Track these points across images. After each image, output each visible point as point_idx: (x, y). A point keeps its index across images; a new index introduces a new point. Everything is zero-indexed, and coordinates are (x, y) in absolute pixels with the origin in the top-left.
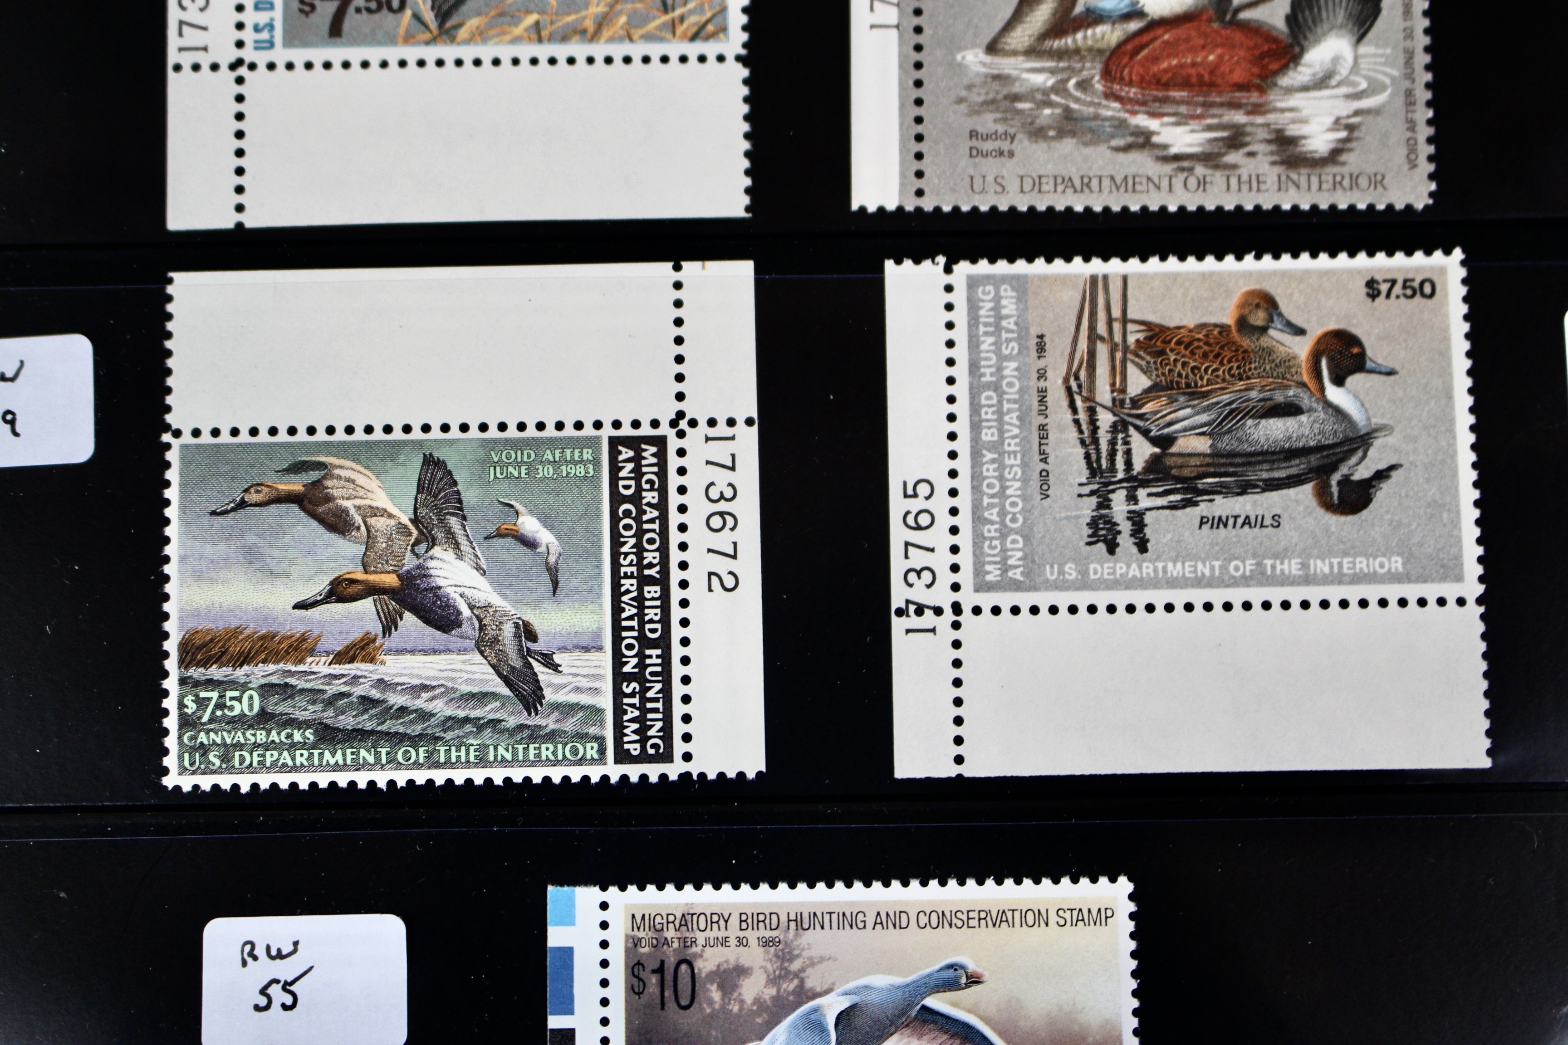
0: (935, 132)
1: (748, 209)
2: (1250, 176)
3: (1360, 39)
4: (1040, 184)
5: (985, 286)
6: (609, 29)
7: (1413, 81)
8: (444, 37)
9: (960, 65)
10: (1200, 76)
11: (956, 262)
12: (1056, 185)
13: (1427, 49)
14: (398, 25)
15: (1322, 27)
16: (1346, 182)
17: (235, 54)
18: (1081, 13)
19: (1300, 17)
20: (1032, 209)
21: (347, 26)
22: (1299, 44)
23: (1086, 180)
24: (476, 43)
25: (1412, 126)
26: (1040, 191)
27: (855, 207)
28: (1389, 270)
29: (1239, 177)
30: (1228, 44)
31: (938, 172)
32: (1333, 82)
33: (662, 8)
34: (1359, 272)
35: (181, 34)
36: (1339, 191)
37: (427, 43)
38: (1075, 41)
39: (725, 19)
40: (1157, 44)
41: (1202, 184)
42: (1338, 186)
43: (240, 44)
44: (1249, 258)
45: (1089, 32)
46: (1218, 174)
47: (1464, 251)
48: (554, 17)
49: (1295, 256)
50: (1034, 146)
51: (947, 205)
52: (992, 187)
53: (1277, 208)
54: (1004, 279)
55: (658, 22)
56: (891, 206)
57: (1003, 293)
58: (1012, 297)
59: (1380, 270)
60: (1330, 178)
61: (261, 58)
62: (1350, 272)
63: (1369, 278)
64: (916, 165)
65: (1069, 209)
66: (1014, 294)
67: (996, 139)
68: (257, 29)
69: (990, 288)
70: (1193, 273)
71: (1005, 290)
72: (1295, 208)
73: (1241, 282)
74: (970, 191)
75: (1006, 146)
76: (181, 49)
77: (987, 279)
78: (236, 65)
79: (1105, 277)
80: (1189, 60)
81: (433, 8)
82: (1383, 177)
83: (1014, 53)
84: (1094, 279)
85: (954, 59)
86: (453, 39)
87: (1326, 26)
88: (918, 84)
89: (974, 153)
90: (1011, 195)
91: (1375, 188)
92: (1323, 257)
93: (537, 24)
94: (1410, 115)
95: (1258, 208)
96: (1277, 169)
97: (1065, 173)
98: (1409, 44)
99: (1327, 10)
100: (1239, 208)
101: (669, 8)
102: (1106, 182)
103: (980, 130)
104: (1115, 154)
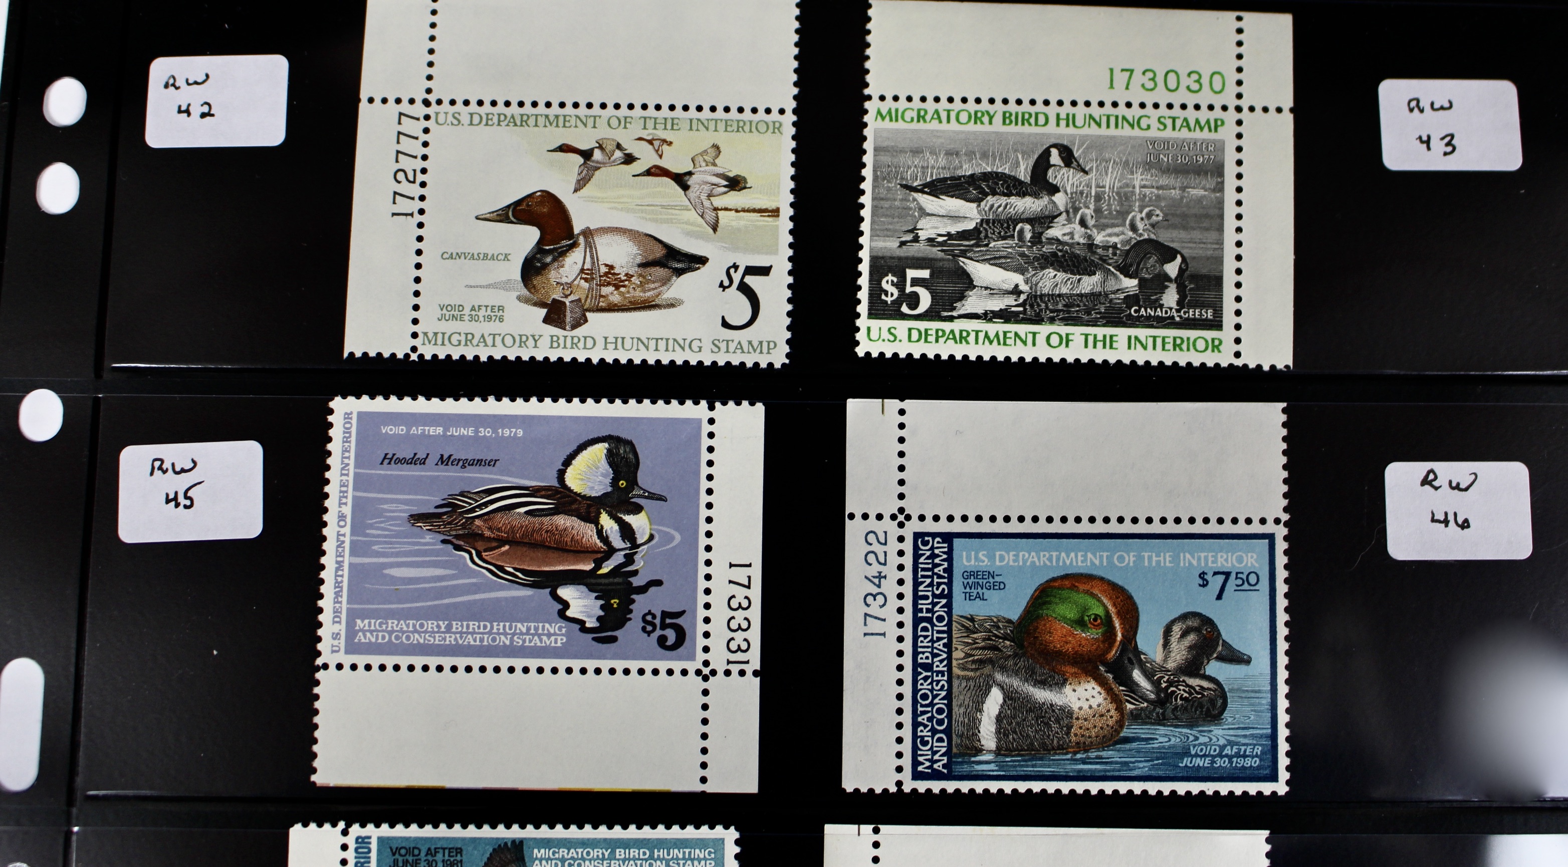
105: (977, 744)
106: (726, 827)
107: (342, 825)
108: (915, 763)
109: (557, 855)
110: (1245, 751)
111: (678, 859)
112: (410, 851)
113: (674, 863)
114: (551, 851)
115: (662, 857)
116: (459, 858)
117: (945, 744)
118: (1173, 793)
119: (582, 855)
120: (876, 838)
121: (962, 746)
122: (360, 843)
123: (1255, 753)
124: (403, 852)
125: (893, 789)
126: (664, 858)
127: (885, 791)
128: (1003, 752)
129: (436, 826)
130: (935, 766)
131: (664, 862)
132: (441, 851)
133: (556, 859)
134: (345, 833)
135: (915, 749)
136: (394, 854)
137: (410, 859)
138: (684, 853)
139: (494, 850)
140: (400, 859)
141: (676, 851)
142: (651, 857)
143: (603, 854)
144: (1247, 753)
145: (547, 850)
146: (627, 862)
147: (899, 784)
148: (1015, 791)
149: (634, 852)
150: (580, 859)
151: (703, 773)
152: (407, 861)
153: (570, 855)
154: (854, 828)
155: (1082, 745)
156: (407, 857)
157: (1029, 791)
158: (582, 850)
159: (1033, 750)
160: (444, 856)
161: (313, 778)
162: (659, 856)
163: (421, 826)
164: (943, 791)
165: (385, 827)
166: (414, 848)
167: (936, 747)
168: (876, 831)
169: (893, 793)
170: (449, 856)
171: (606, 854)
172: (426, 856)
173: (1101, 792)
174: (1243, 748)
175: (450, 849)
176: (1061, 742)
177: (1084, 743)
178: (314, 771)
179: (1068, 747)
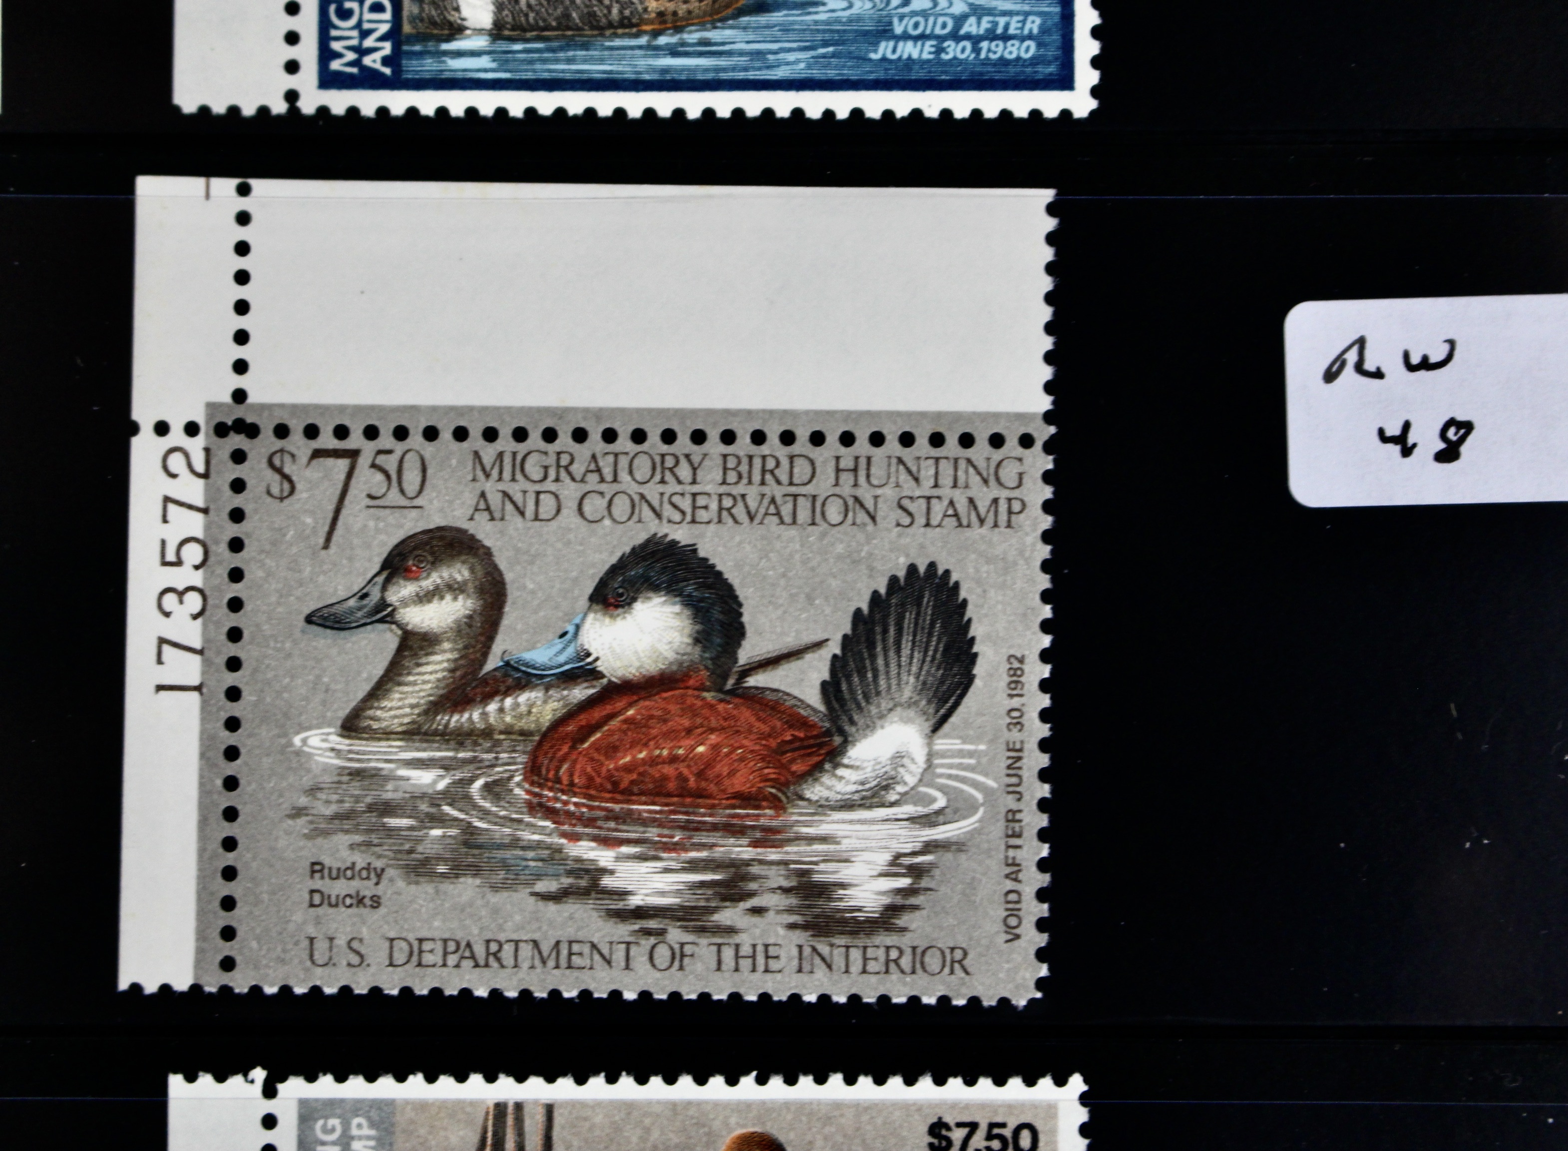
0: (254, 865)
2: (754, 946)
3: (936, 728)
4: (421, 952)
5: (326, 1118)
7: (1020, 797)
9: (298, 753)
10: (683, 779)
11: (283, 1080)
12: (445, 954)
13: (1044, 745)
15: (878, 706)
16: (906, 962)
18: (495, 670)
19: (844, 687)
20: (406, 991)
22: (841, 732)
23: (494, 947)
25: (1014, 871)
26: (420, 965)
27: (123, 984)
28: (967, 1106)
29: (737, 946)
30: (729, 728)
31: (258, 931)
32: (892, 797)
34: (918, 1107)
36: (895, 976)
38: (484, 715)
40: (615, 723)
41: (679, 957)
42: (892, 966)
44: (748, 1082)
45: (509, 702)
46: (704, 941)
47: (1086, 1081)
49: (821, 1080)
50: (413, 887)
51: (272, 985)
52: (345, 957)
53: (795, 998)
54: (358, 1107)
56: (182, 984)
57: (355, 1132)
58: (369, 1138)
59: (954, 1106)
60: (881, 953)
62: (907, 1107)
63: (935, 1120)
64: (224, 919)
65: (466, 993)
66: (373, 1132)
67: (352, 878)
69: (334, 1122)
70: (659, 1102)
71: (359, 1126)
72: (824, 999)
73: (733, 1121)
74: (309, 963)
75: (367, 889)
77: (331, 1106)
79: (519, 1106)
80: (665, 752)
82: (965, 954)
83: (387, 735)
84: (500, 1109)
85: (290, 744)
87: (885, 704)
88: (231, 783)
89: (317, 899)
90: (372, 969)
91: (952, 972)
92: (865, 1082)
94: (1011, 853)
95: (765, 997)
96: (800, 937)
97: (459, 935)
98: (1015, 735)
99: (887, 673)
100: (735, 997)
102: (526, 951)
103: (327, 861)
104: (541, 904)
105: (453, 17)
108: (326, 54)
110: (1007, 27)
117: (387, 15)
118: (857, 113)
120: (244, 204)
121: (422, 20)
123: (1026, 32)
125: (279, 107)
127: (263, 111)
128: (506, 33)
130: (367, 61)
135: (325, 25)
144: (1012, 31)
147: (292, 96)
148: (531, 112)
154: (197, 183)
155: (669, 18)
157: (560, 112)
159: (569, 28)
164: (383, 111)
167: (370, 21)
168: (244, 190)
169: (279, 117)
173: (709, 113)
174: (1002, 21)
176: (627, 13)
177: (675, 13)
179: (642, 21)
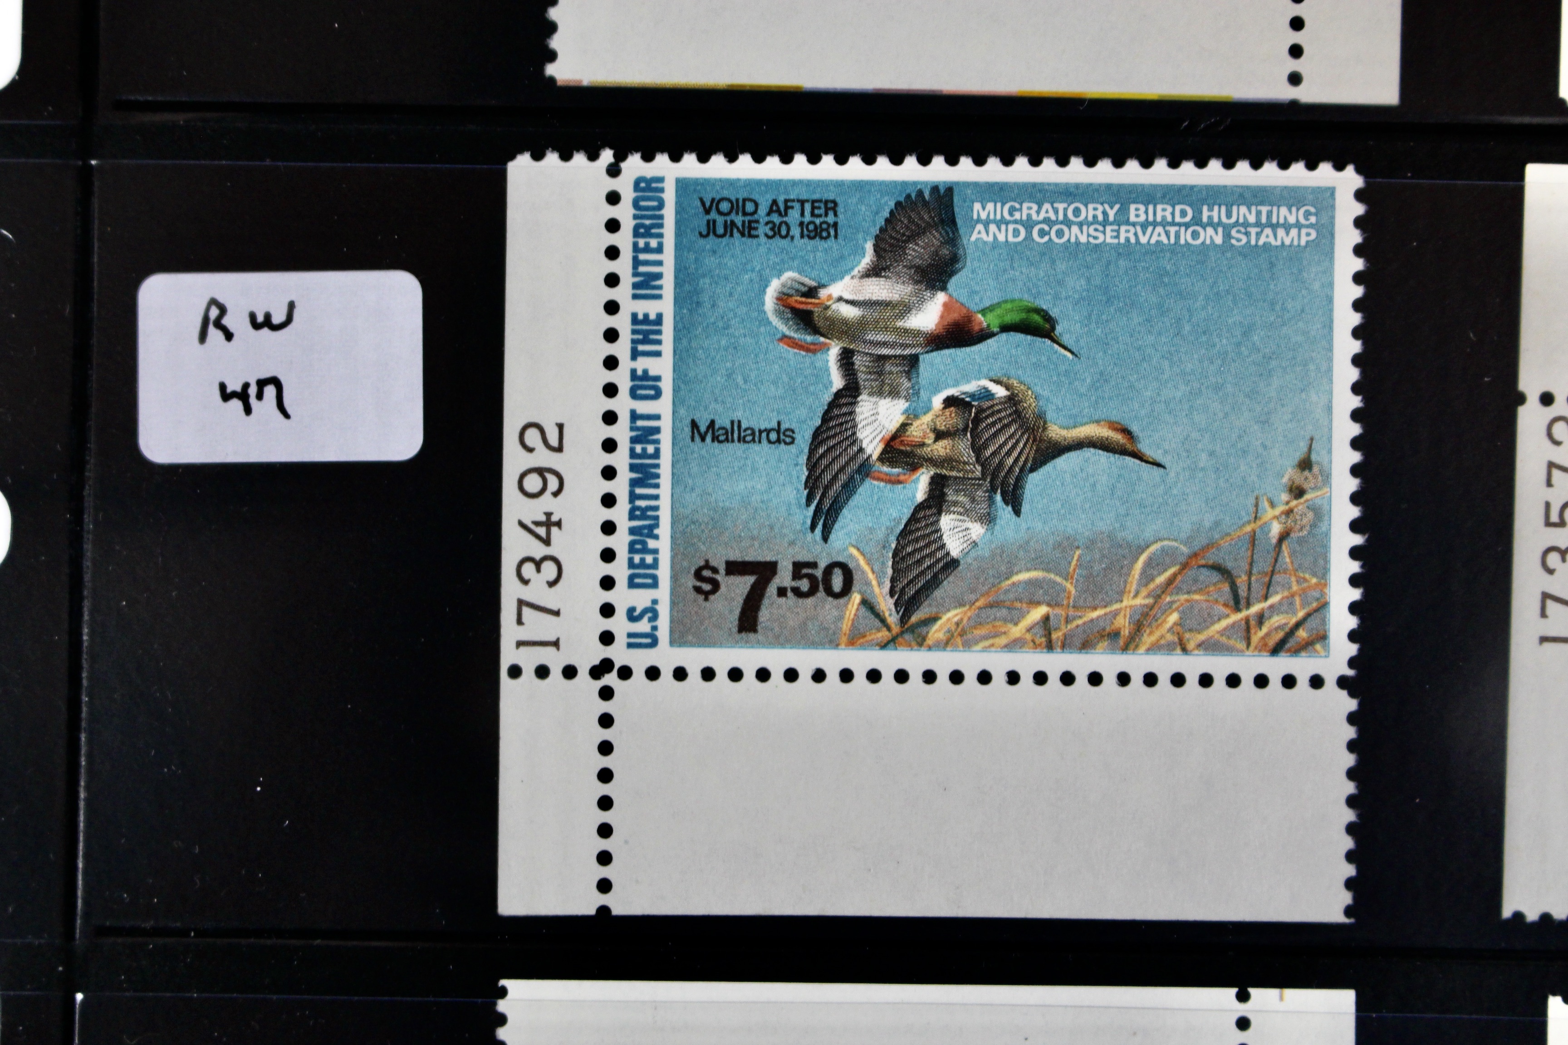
1: (1348, 911)
6: (1151, 633)
8: (908, 637)
14: (841, 618)
17: (600, 653)
21: (764, 615)
24: (955, 649)
27: (1507, 912)
33: (1232, 603)
35: (520, 622)
37: (884, 646)
39: (1324, 621)
43: (607, 638)
48: (1071, 612)
55: (1224, 623)
56: (1560, 914)
61: (639, 660)
68: (632, 616)
76: (520, 644)
78: (601, 669)
81: (892, 593)
86: (921, 642)
93: (1046, 619)
101: (1243, 602)
106: (1339, 167)
107: (607, 156)
109: (1017, 215)
111: (1246, 224)
112: (737, 206)
113: (1238, 232)
114: (1007, 207)
115: (1216, 220)
116: (831, 219)
119: (1065, 215)
122: (643, 190)
124: (725, 206)
126: (1220, 223)
129: (787, 159)
131: (1220, 230)
132: (797, 206)
133: (1016, 222)
134: (614, 171)
136: (707, 211)
137: (739, 219)
138: (1259, 213)
139: (898, 204)
140: (720, 220)
141: (1243, 209)
142: (1197, 220)
143: (1105, 213)
145: (999, 205)
146: (1150, 229)
149: (1163, 211)
150: (1061, 223)
151: (1294, 65)
152: (733, 223)
153: (1042, 215)
156: (733, 216)
158: (1065, 205)
160: (802, 214)
161: (551, 70)
162: (1210, 218)
163: (759, 159)
165: (690, 160)
166: (744, 200)
170: (813, 214)
171: (1111, 214)
172: (768, 214)
175: (813, 202)
178: (552, 56)
